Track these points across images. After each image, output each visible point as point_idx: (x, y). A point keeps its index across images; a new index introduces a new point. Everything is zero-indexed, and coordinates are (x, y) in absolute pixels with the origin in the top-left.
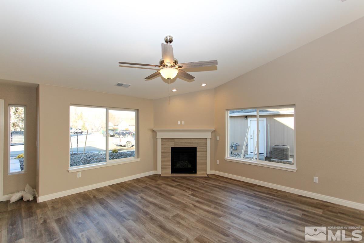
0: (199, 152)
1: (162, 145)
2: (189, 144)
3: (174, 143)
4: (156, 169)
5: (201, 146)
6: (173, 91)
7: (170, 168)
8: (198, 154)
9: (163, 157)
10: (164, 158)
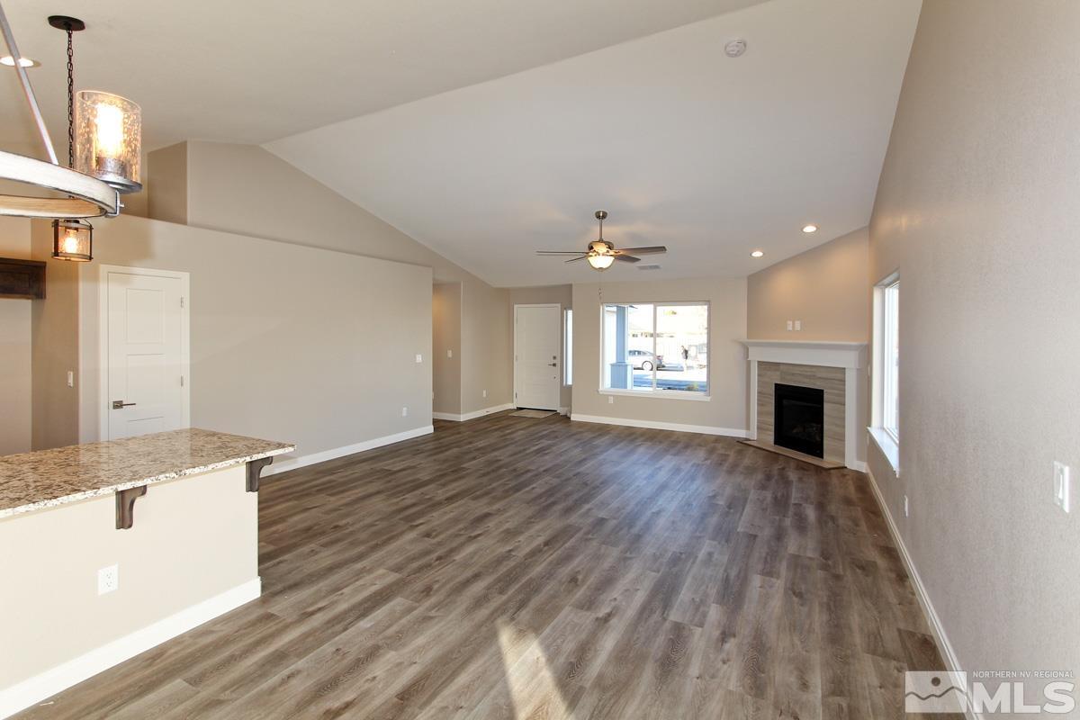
0: (829, 402)
1: (759, 375)
2: (806, 380)
3: (778, 373)
4: (748, 428)
5: (834, 389)
6: (754, 255)
7: (770, 431)
8: (827, 407)
9: (760, 404)
10: (762, 405)
